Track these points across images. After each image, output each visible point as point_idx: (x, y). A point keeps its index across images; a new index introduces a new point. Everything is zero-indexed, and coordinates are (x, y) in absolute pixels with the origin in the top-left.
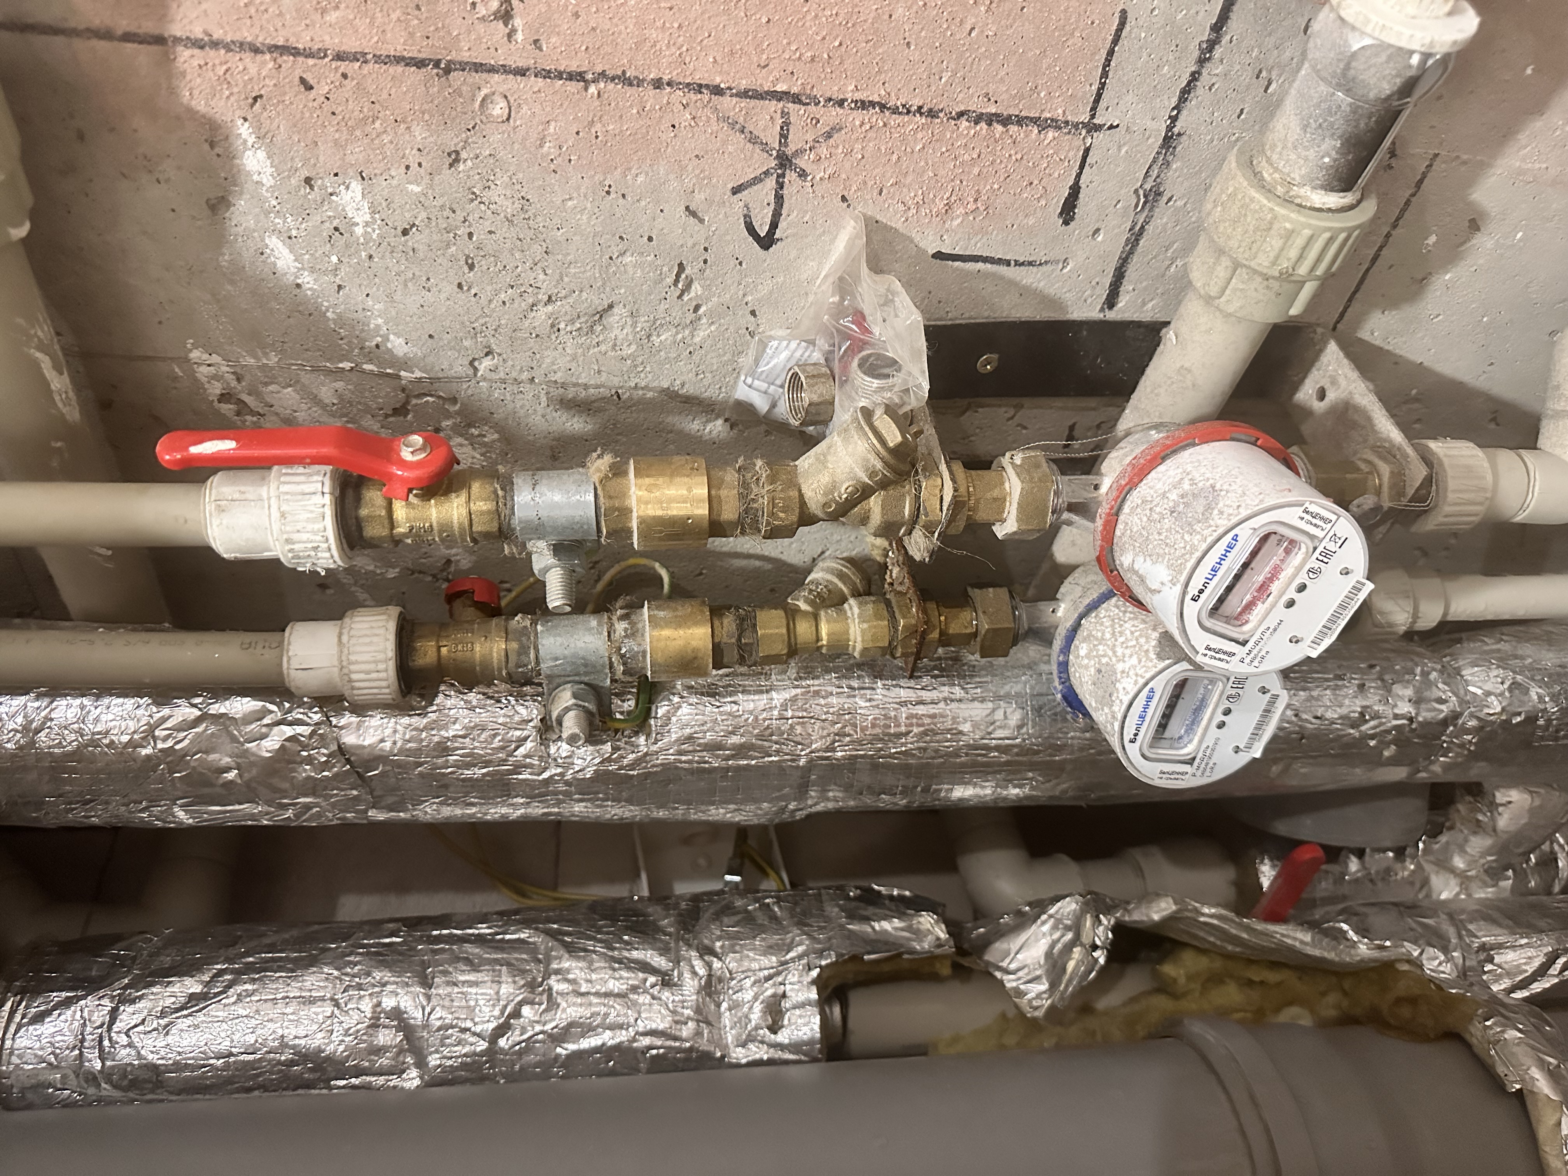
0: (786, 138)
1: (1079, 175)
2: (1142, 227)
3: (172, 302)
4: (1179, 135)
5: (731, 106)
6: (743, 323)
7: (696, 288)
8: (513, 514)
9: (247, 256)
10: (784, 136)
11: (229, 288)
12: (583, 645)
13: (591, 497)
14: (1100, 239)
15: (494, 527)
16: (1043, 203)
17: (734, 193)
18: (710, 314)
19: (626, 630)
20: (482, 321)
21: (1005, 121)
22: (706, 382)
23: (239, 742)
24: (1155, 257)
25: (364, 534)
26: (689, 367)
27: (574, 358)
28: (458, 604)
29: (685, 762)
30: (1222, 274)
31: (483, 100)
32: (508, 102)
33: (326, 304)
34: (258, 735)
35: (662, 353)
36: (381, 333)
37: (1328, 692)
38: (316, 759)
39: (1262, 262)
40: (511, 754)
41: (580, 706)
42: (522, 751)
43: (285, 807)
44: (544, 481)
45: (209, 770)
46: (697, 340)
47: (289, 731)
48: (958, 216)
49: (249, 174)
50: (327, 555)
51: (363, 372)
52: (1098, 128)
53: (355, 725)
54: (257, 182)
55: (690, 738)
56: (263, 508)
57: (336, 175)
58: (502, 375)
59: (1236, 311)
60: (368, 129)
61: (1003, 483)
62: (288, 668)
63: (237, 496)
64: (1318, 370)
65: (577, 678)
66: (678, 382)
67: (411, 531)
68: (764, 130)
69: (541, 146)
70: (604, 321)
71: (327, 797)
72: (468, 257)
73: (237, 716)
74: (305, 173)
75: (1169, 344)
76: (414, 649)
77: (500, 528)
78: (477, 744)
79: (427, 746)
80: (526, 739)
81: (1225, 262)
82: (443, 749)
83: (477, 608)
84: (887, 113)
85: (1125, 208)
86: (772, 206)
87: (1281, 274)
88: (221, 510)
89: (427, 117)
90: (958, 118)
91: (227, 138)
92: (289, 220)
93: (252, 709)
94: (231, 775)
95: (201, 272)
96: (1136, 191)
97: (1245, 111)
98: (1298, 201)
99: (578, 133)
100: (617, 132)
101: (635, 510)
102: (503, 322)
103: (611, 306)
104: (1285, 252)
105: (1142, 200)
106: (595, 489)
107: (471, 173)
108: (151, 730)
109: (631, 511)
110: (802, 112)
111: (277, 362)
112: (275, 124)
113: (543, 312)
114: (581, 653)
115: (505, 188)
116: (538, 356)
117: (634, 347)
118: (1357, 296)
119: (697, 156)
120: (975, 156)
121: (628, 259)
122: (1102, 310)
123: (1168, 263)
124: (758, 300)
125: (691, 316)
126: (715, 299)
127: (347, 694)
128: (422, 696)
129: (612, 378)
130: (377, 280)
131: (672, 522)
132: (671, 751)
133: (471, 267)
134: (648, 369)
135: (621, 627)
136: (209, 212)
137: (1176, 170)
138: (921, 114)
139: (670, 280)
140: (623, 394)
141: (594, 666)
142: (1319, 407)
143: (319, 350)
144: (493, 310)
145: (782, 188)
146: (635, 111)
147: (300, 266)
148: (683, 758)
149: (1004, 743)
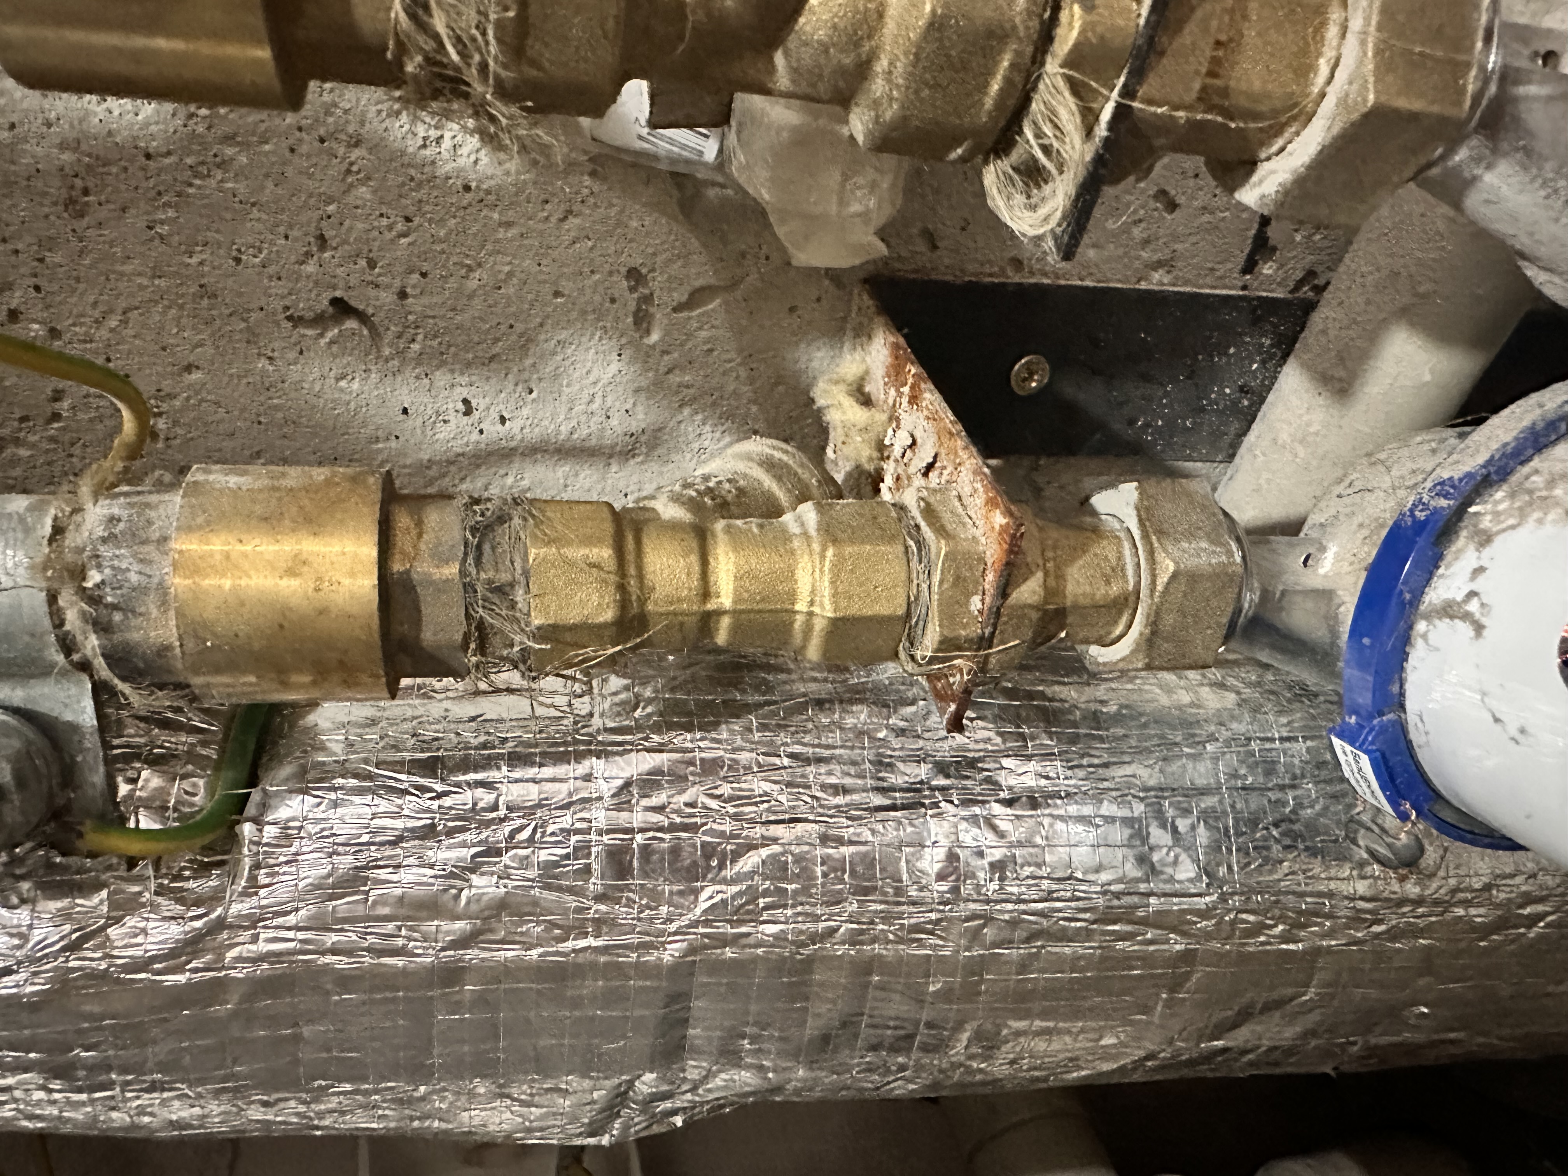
29: (334, 951)
55: (352, 884)
148: (332, 938)
149: (1177, 904)
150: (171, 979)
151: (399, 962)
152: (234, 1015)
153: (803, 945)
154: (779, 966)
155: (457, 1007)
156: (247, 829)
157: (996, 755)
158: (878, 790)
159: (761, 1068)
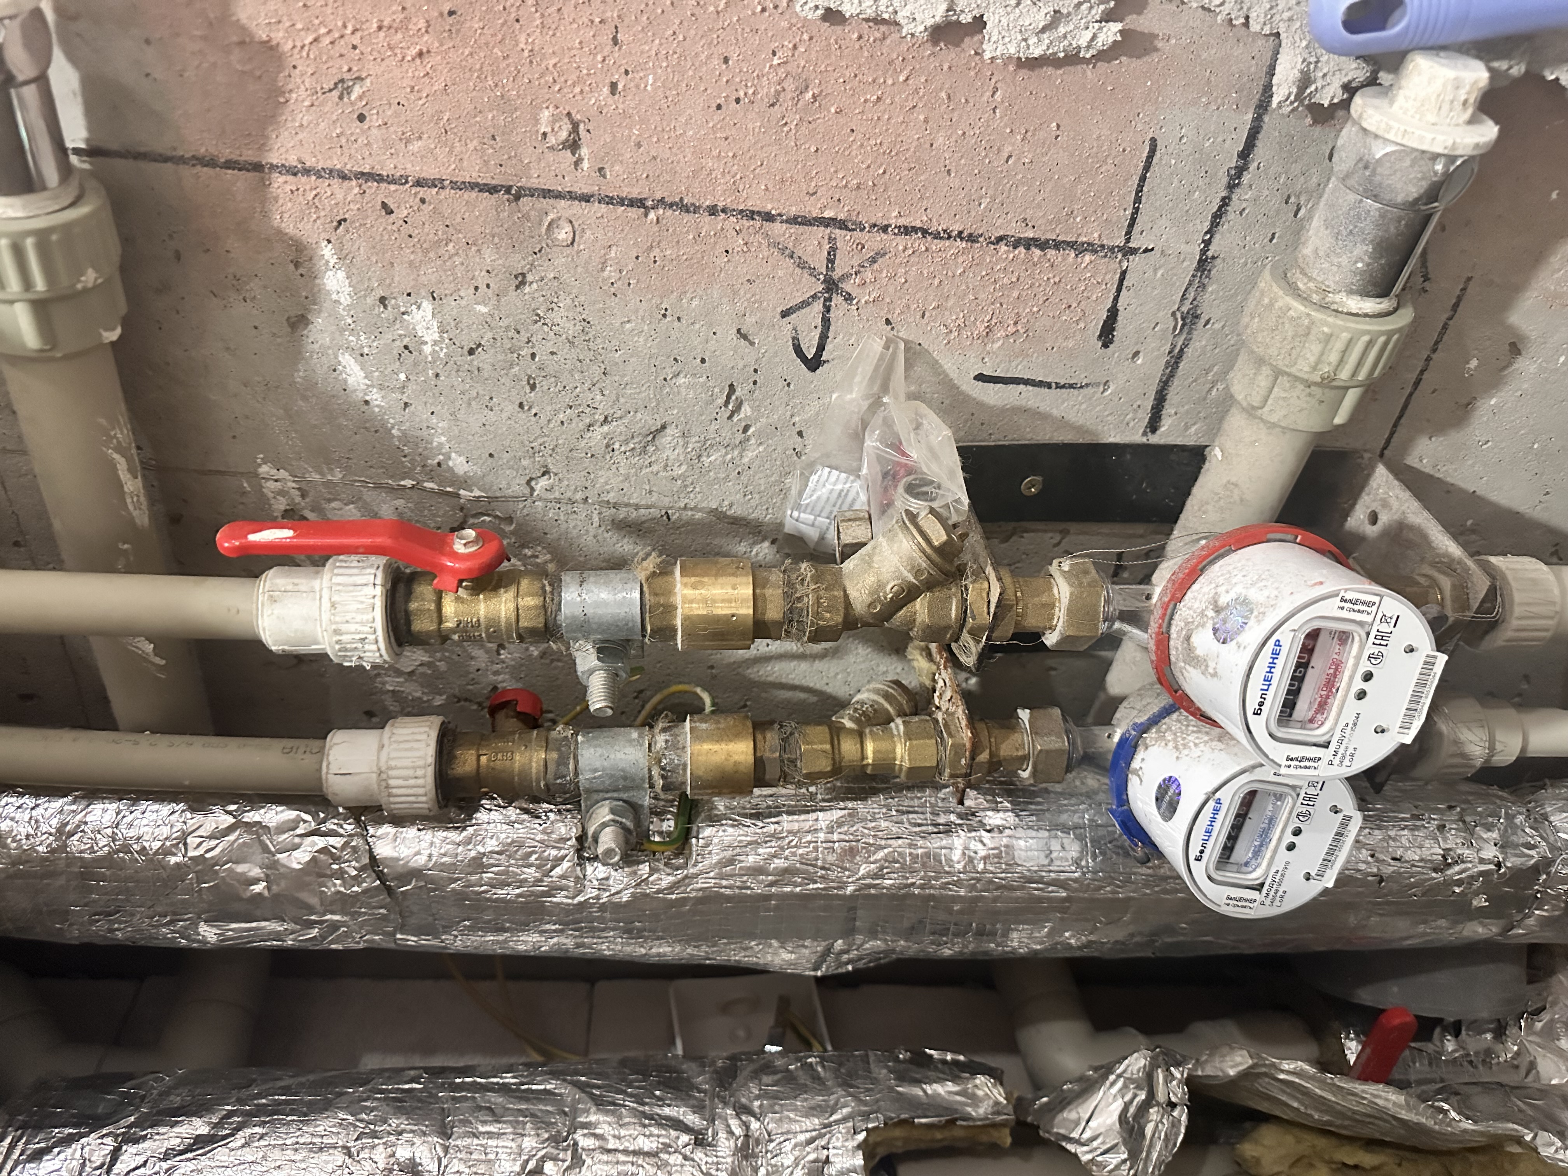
0: (833, 262)
1: (1116, 298)
2: (1181, 350)
3: (247, 417)
4: (1213, 258)
5: (781, 232)
6: (790, 444)
7: (746, 410)
8: (560, 609)
9: (321, 371)
10: (831, 261)
11: (301, 403)
12: (623, 756)
13: (636, 595)
14: (1139, 362)
15: (539, 623)
16: (1082, 325)
17: (783, 317)
18: (759, 434)
19: (667, 741)
20: (540, 441)
21: (1043, 245)
22: (753, 503)
23: (270, 852)
24: (1195, 381)
25: (413, 628)
26: (738, 487)
27: (627, 478)
28: (501, 716)
29: (725, 887)
30: (1263, 384)
31: (550, 224)
32: (573, 227)
33: (392, 421)
34: (289, 846)
35: (711, 474)
36: (444, 451)
37: (1406, 832)
38: (347, 873)
39: (1302, 368)
40: (547, 875)
41: (617, 822)
42: (558, 871)
43: (311, 924)
44: (592, 579)
45: (238, 881)
46: (745, 460)
47: (320, 842)
48: (999, 339)
49: (328, 293)
50: (374, 647)
51: (424, 490)
52: (1134, 251)
53: (391, 836)
54: (335, 301)
55: (731, 861)
56: (315, 599)
57: (409, 295)
58: (557, 495)
59: (1279, 420)
60: (442, 251)
61: (1050, 589)
62: (327, 773)
63: (290, 588)
64: (1369, 494)
65: (615, 795)
66: (726, 503)
67: (458, 625)
68: (812, 255)
69: (603, 270)
70: (657, 442)
71: (354, 915)
72: (530, 377)
73: (270, 825)
74: (381, 293)
75: (1214, 461)
76: (455, 757)
77: (546, 624)
78: (512, 862)
79: (462, 861)
80: (563, 858)
81: (1266, 371)
82: (478, 864)
83: (519, 719)
84: (929, 238)
85: (1164, 331)
86: (819, 329)
87: (1323, 379)
88: (273, 600)
89: (496, 240)
90: (998, 243)
91: (311, 259)
92: (362, 338)
93: (287, 818)
94: (258, 888)
95: (277, 387)
96: (1174, 314)
97: (1277, 236)
98: (1335, 307)
99: (637, 258)
100: (674, 257)
101: (679, 607)
102: (560, 442)
103: (664, 427)
104: (1325, 357)
105: (1180, 323)
106: (641, 586)
107: (536, 295)
108: (183, 838)
109: (676, 608)
110: (848, 237)
111: (341, 479)
112: (356, 246)
113: (599, 431)
114: (622, 765)
115: (568, 310)
116: (592, 476)
117: (684, 467)
118: (1403, 421)
119: (748, 281)
120: (1014, 280)
121: (681, 380)
122: (1145, 434)
123: (1209, 386)
124: (805, 420)
125: (740, 436)
126: (763, 420)
127: (383, 801)
128: (461, 809)
129: (662, 498)
130: (442, 398)
131: (717, 619)
132: (712, 874)
133: (533, 387)
134: (697, 490)
135: (661, 740)
136: (289, 330)
137: (1212, 293)
138: (962, 239)
139: (721, 401)
140: (673, 514)
141: (634, 780)
142: (1371, 531)
143: (383, 467)
144: (552, 430)
145: (828, 311)
146: (691, 237)
147: (369, 383)
148: (724, 883)
149: (1063, 876)
150: (669, 896)
151: (749, 892)
152: (689, 910)
153: (901, 889)
154: (893, 897)
155: (768, 910)
156: (694, 841)
157: (984, 810)
158: (932, 825)
159: (885, 941)
